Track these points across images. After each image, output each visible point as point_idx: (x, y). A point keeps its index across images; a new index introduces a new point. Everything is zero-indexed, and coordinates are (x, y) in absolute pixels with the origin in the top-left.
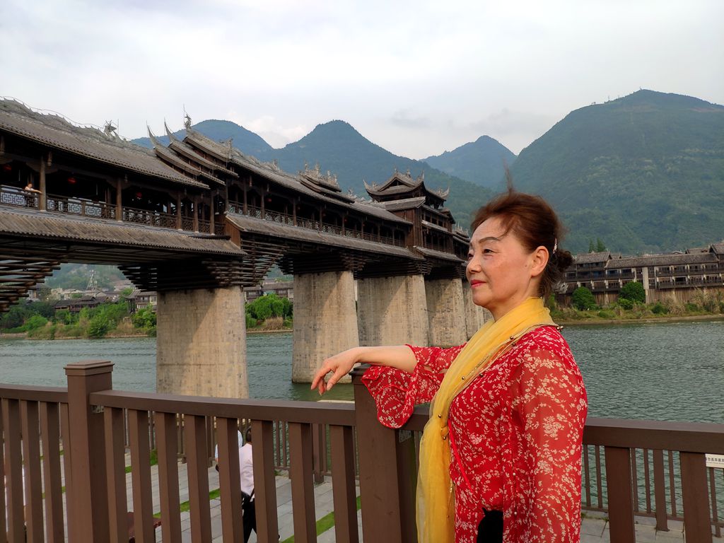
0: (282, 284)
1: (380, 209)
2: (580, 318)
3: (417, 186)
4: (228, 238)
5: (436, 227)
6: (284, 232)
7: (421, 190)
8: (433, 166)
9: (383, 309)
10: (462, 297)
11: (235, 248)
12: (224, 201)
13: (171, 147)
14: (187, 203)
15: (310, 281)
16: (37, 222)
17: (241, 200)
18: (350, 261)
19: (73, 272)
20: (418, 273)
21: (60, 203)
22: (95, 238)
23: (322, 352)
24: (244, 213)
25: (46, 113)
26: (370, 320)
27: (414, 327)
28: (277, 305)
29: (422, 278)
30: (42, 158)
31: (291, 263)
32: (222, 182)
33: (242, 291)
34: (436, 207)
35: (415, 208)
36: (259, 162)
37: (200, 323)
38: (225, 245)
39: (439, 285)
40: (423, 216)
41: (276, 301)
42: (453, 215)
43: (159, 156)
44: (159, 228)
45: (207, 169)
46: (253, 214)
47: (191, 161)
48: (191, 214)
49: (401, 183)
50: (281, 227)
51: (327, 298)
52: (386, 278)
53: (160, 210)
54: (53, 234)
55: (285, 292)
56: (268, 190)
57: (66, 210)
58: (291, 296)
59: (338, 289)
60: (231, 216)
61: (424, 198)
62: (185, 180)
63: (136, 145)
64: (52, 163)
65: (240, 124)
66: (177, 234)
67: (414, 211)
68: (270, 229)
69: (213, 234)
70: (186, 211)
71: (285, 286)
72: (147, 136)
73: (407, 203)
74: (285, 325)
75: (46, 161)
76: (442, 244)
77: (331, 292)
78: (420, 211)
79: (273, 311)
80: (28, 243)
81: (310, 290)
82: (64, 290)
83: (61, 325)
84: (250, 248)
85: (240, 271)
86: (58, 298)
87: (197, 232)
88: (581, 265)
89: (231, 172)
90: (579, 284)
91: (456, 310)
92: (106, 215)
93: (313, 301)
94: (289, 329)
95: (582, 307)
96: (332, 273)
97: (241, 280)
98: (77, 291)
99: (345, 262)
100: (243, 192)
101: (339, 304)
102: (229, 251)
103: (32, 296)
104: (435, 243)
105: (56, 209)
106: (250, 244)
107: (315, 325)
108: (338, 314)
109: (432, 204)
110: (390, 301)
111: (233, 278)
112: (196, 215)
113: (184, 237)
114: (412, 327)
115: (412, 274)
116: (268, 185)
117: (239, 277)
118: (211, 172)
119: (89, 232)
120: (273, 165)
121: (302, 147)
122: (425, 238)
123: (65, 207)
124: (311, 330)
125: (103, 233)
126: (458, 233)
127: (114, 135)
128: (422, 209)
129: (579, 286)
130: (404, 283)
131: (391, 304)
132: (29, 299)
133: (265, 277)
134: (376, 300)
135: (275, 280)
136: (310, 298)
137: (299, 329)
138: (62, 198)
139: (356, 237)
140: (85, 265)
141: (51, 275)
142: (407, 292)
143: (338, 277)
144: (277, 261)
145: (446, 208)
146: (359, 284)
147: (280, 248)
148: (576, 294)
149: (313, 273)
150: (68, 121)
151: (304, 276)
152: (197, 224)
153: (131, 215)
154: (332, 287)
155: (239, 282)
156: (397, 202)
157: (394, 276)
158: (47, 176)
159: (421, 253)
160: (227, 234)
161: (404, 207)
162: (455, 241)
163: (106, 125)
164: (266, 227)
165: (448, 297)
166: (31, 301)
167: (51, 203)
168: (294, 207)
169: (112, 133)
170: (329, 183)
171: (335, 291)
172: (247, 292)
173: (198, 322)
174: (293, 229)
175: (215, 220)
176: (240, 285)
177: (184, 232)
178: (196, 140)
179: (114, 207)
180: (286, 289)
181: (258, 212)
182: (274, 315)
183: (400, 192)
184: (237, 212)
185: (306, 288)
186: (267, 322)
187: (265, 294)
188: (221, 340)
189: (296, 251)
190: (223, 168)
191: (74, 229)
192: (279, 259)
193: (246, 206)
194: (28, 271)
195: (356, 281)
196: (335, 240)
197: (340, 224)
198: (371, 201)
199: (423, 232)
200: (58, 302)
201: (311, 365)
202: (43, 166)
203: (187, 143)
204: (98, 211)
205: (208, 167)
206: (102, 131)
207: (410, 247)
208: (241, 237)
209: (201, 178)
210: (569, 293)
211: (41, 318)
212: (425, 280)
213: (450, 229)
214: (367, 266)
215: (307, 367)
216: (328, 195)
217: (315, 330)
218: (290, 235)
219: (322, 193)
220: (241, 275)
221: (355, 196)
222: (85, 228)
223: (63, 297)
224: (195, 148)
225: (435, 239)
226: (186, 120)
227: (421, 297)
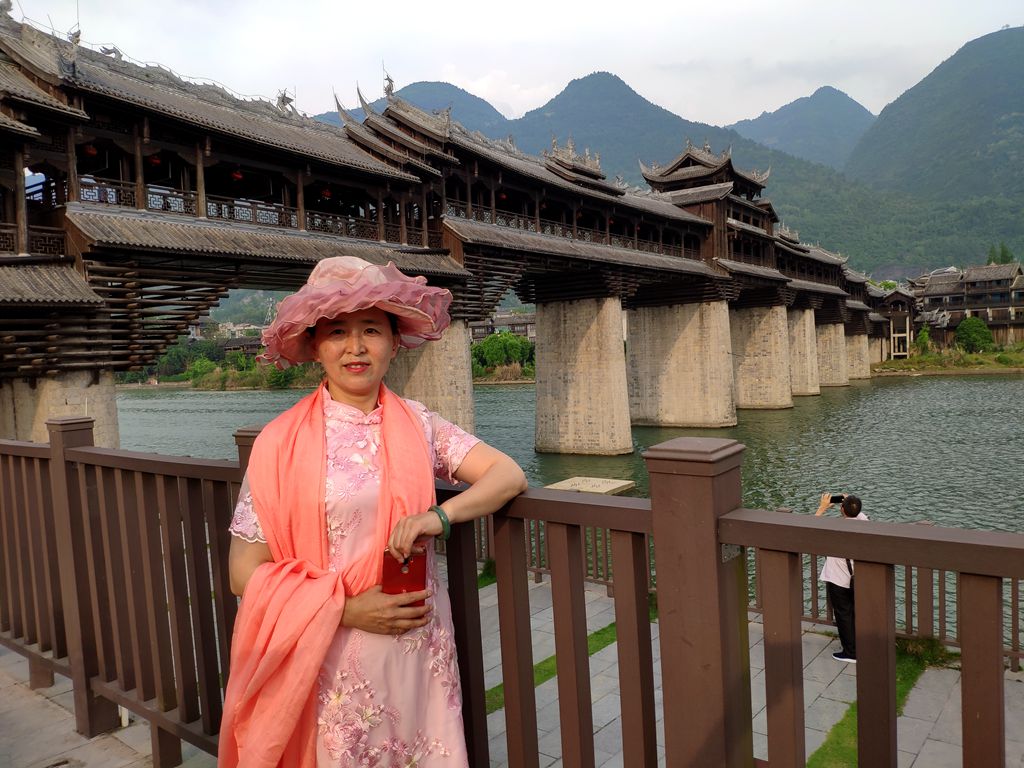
0: (520, 317)
1: (663, 204)
2: (967, 364)
3: (720, 165)
4: (446, 253)
5: (749, 227)
6: (523, 242)
7: (727, 172)
8: (745, 136)
9: (665, 353)
10: (785, 334)
11: (457, 267)
12: (440, 199)
13: (367, 123)
14: (391, 202)
15: (559, 313)
16: (196, 233)
17: (464, 198)
18: (616, 282)
19: (246, 301)
20: (718, 299)
21: (224, 206)
22: (272, 255)
23: (575, 413)
24: (467, 217)
25: (200, 83)
26: (645, 369)
27: (711, 378)
28: (513, 346)
29: (724, 306)
30: (198, 145)
31: (532, 288)
32: (437, 172)
33: (467, 327)
34: (750, 197)
35: (717, 200)
36: (487, 139)
37: (413, 370)
38: (443, 262)
39: (752, 316)
40: (728, 211)
41: (511, 341)
42: (775, 209)
43: (352, 138)
44: (354, 240)
45: (416, 154)
46: (480, 218)
47: (395, 142)
48: (397, 219)
49: (696, 163)
50: (519, 235)
51: (583, 337)
52: (671, 307)
53: (356, 214)
54: (217, 249)
55: (523, 328)
56: (500, 181)
57: (232, 216)
58: (532, 334)
59: (598, 324)
60: (451, 220)
61: (731, 184)
62: (386, 170)
63: (320, 123)
64: (211, 151)
65: (460, 87)
66: (379, 248)
67: (714, 204)
68: (503, 238)
69: (426, 247)
70: (390, 215)
71: (524, 320)
72: (335, 109)
73: (705, 192)
74: (525, 373)
75: (204, 149)
76: (757, 255)
77: (588, 327)
78: (725, 205)
79: (507, 354)
80: (185, 262)
81: (559, 326)
82: (235, 325)
83: (232, 372)
84: (476, 267)
85: (463, 298)
86: (228, 335)
87: (405, 244)
88: (973, 284)
89: (450, 156)
90: (968, 312)
91: (776, 352)
92: (284, 222)
93: (564, 342)
94: (529, 381)
95: (971, 348)
96: (588, 300)
97: (465, 312)
98: (252, 327)
99: (608, 284)
100: (466, 185)
101: (600, 345)
102: (448, 271)
103: (195, 333)
104: (747, 252)
105: (220, 215)
106: (476, 260)
107: (566, 374)
108: (599, 359)
109: (742, 193)
110: (675, 340)
111: (455, 308)
112: (403, 220)
113: (388, 251)
114: (708, 379)
115: (709, 300)
116: (500, 175)
117: (462, 308)
118: (422, 158)
119: (264, 246)
120: (508, 144)
121: (549, 115)
122: (732, 245)
123: (231, 212)
124: (561, 382)
125: (282, 247)
126: (782, 237)
127: (290, 109)
128: (728, 200)
129: (969, 316)
130: (697, 315)
131: (677, 344)
132: (191, 337)
133: (497, 308)
134: (653, 339)
135: (510, 311)
136: (558, 337)
137: (543, 380)
138: (226, 200)
139: (626, 247)
140: (261, 292)
141: (218, 305)
142: (701, 327)
143: (600, 306)
144: (513, 284)
145: (764, 198)
146: (629, 316)
147: (517, 266)
148: (962, 329)
149: (563, 301)
150: (230, 92)
151: (550, 305)
152: (405, 234)
153: (318, 222)
154: (589, 321)
155: (463, 315)
156: (690, 191)
157: (682, 304)
158: (206, 170)
159: (724, 268)
160: (445, 248)
161: (700, 199)
162: (778, 249)
163: (279, 95)
164: (498, 235)
165: (764, 333)
166: (194, 340)
167: (212, 207)
168: (537, 206)
169: (288, 107)
170: (588, 166)
171: (594, 327)
172: (473, 328)
173: (410, 369)
174: (535, 238)
175: (429, 227)
176: (464, 318)
177: (388, 244)
178: (401, 113)
179: (294, 211)
180: (525, 324)
181: (486, 214)
182: (508, 362)
183: (695, 176)
184: (458, 215)
185: (553, 323)
186: (498, 370)
187: (497, 331)
188: (440, 393)
189: (540, 269)
190: (438, 152)
191: (243, 242)
192: (516, 281)
193: (470, 205)
194: (188, 300)
195: (625, 312)
196: (596, 251)
197: (603, 228)
198: (650, 191)
199: (729, 237)
200: (229, 341)
201: (561, 430)
202: (200, 156)
203: (389, 116)
204: (275, 217)
205: (418, 150)
206: (275, 104)
207: (709, 259)
208: (465, 250)
209: (408, 167)
210: (951, 328)
211: (207, 362)
212: (730, 309)
213: (770, 231)
214: (642, 288)
215: (556, 432)
216: (586, 185)
217: (566, 382)
218: (530, 246)
219: (577, 182)
220: (464, 305)
221: (626, 185)
222: (258, 240)
223: (233, 334)
224: (400, 123)
225: (747, 247)
226: (387, 83)
227: (723, 335)
